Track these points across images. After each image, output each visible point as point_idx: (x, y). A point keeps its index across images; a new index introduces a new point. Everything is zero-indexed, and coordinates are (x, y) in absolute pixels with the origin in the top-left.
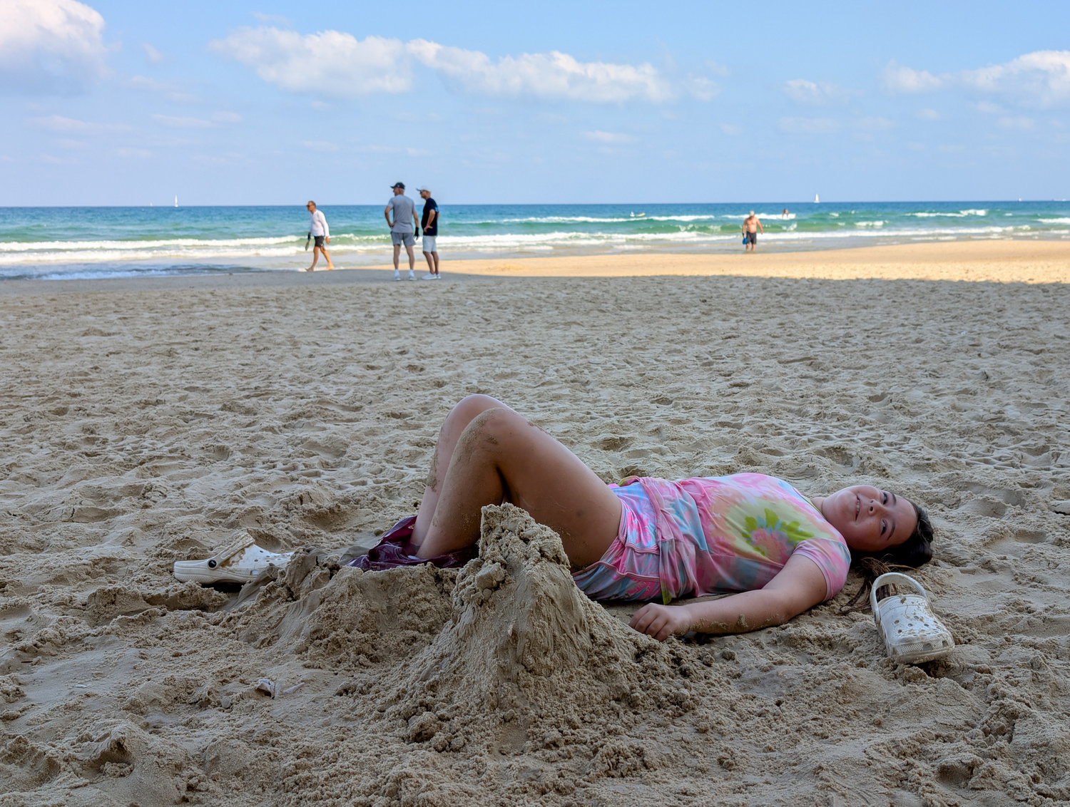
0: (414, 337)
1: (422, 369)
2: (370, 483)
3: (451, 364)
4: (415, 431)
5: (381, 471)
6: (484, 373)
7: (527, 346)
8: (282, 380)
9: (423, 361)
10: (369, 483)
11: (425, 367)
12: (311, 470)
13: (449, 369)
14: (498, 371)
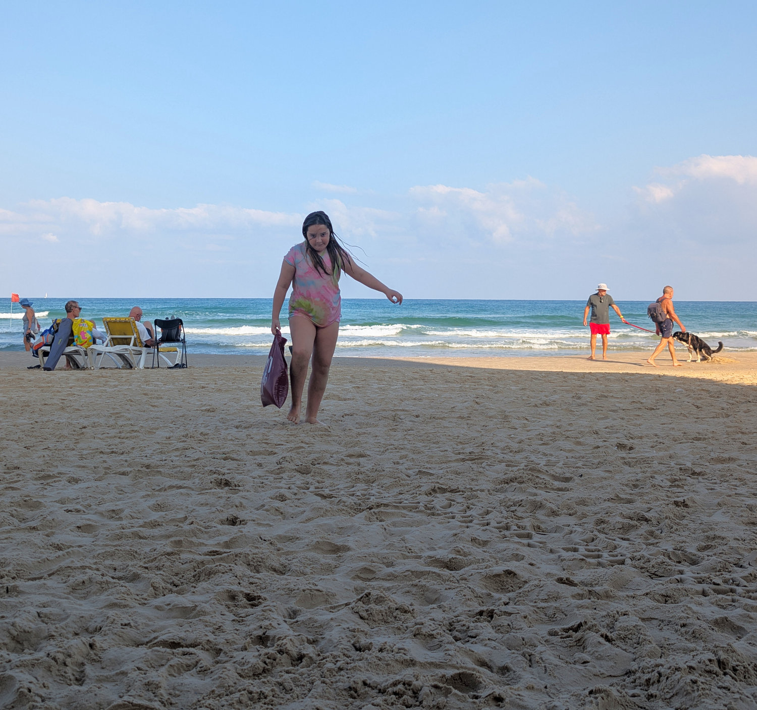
0: (623, 419)
1: (631, 448)
2: (582, 549)
3: (662, 446)
4: (628, 506)
5: (593, 540)
6: (698, 456)
7: (743, 433)
8: (494, 448)
9: (631, 441)
10: (580, 550)
11: (634, 446)
12: (522, 531)
13: (660, 449)
14: (713, 455)
